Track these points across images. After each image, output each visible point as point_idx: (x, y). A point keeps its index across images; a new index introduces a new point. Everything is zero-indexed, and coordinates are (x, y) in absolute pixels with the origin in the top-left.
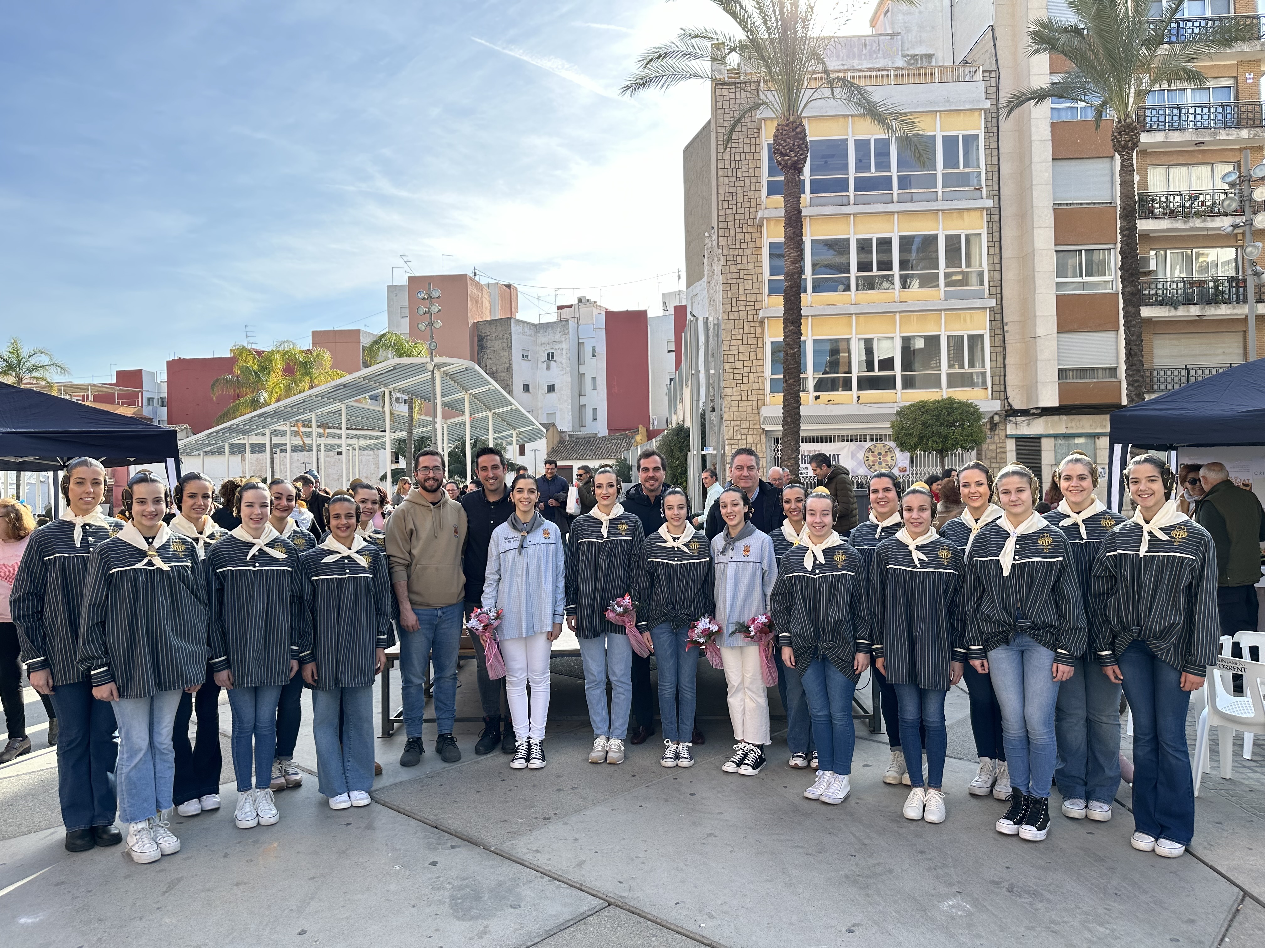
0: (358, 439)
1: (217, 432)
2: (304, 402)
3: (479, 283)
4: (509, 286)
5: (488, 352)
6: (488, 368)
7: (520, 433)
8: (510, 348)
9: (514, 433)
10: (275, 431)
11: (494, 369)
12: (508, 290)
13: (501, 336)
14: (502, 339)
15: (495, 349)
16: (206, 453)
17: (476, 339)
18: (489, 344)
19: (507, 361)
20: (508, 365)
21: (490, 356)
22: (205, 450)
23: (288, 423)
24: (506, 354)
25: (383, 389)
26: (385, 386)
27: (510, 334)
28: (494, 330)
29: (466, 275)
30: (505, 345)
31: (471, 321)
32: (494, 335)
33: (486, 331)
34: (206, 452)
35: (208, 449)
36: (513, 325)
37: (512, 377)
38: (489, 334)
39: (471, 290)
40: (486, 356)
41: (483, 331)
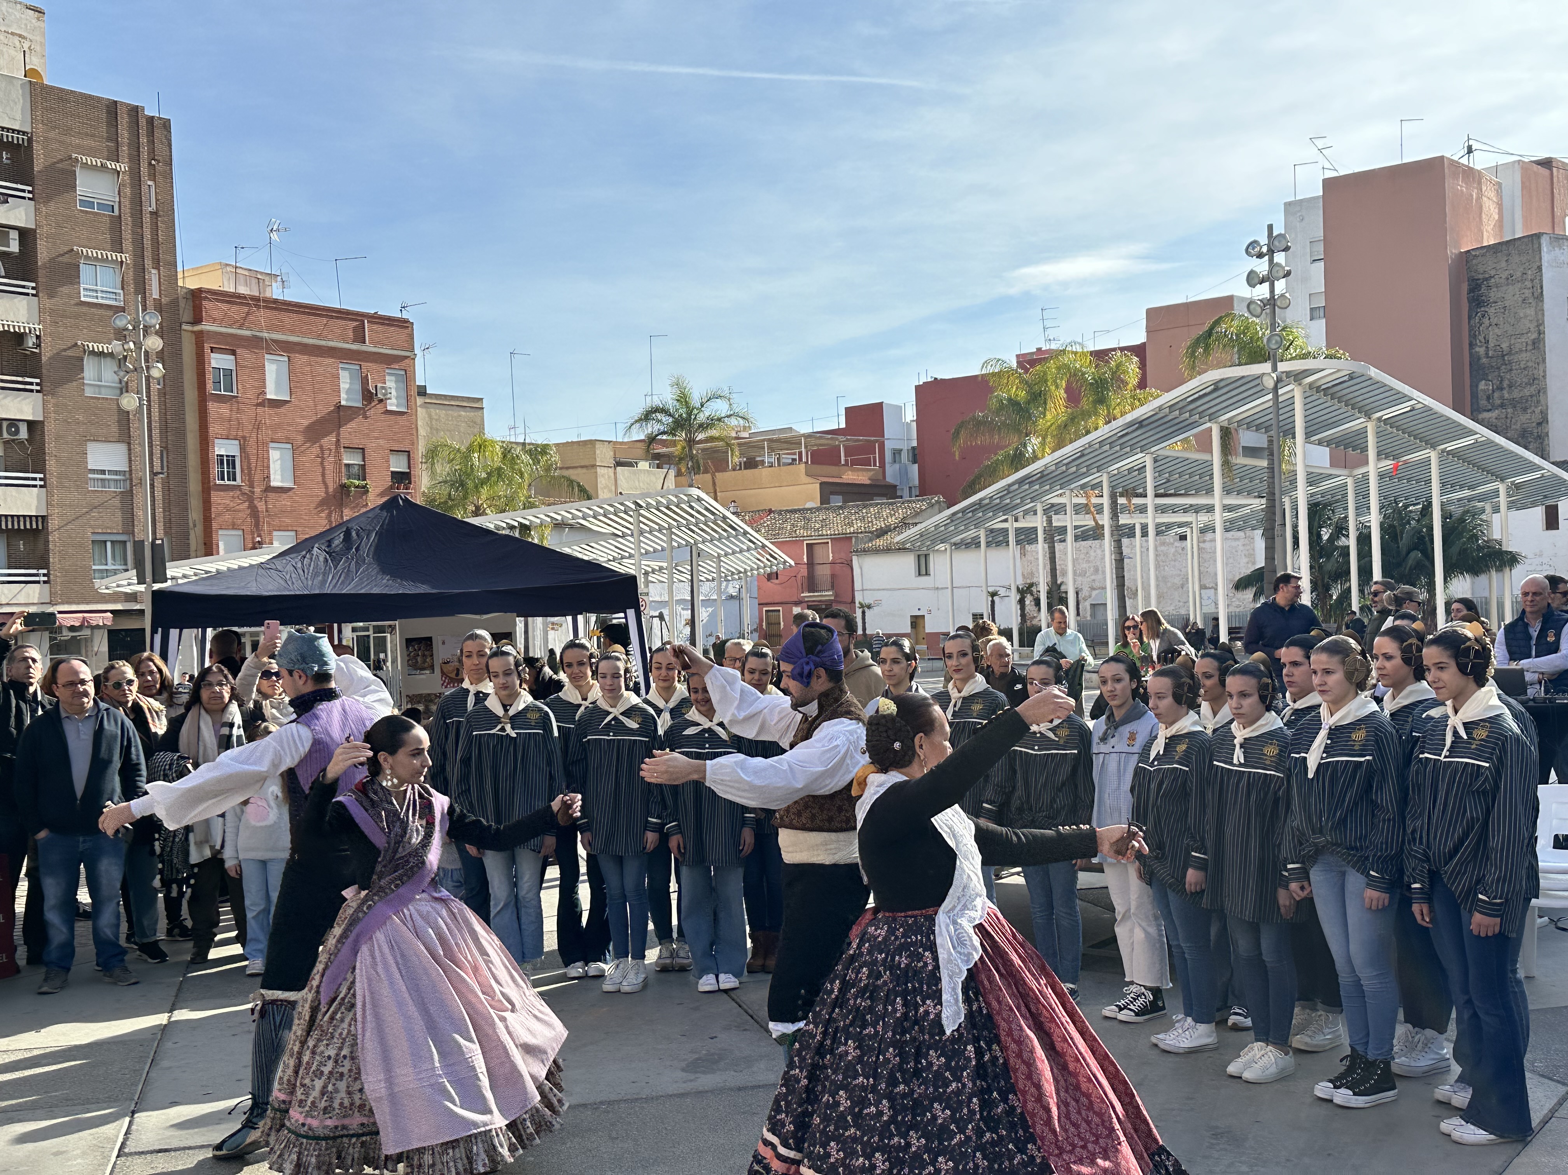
0: (1197, 512)
1: (963, 511)
2: (1082, 456)
3: (1471, 169)
4: (1547, 163)
5: (1491, 311)
6: (1491, 345)
7: (1518, 486)
8: (1539, 297)
9: (1502, 488)
10: (1053, 505)
11: (1505, 346)
12: (1545, 172)
13: (1519, 274)
14: (1522, 281)
15: (1507, 304)
16: (957, 546)
17: (1465, 287)
18: (1493, 295)
19: (1532, 326)
20: (1534, 336)
21: (1494, 321)
22: (953, 541)
23: (1068, 492)
24: (1531, 312)
25: (1208, 425)
26: (1212, 418)
27: (1540, 268)
28: (1503, 264)
29: (1442, 158)
30: (1527, 293)
31: (1452, 251)
32: (1504, 275)
33: (1487, 266)
34: (955, 544)
35: (957, 539)
36: (1544, 249)
37: (1544, 360)
38: (1493, 273)
39: (1457, 186)
40: (1486, 321)
41: (1481, 269)
